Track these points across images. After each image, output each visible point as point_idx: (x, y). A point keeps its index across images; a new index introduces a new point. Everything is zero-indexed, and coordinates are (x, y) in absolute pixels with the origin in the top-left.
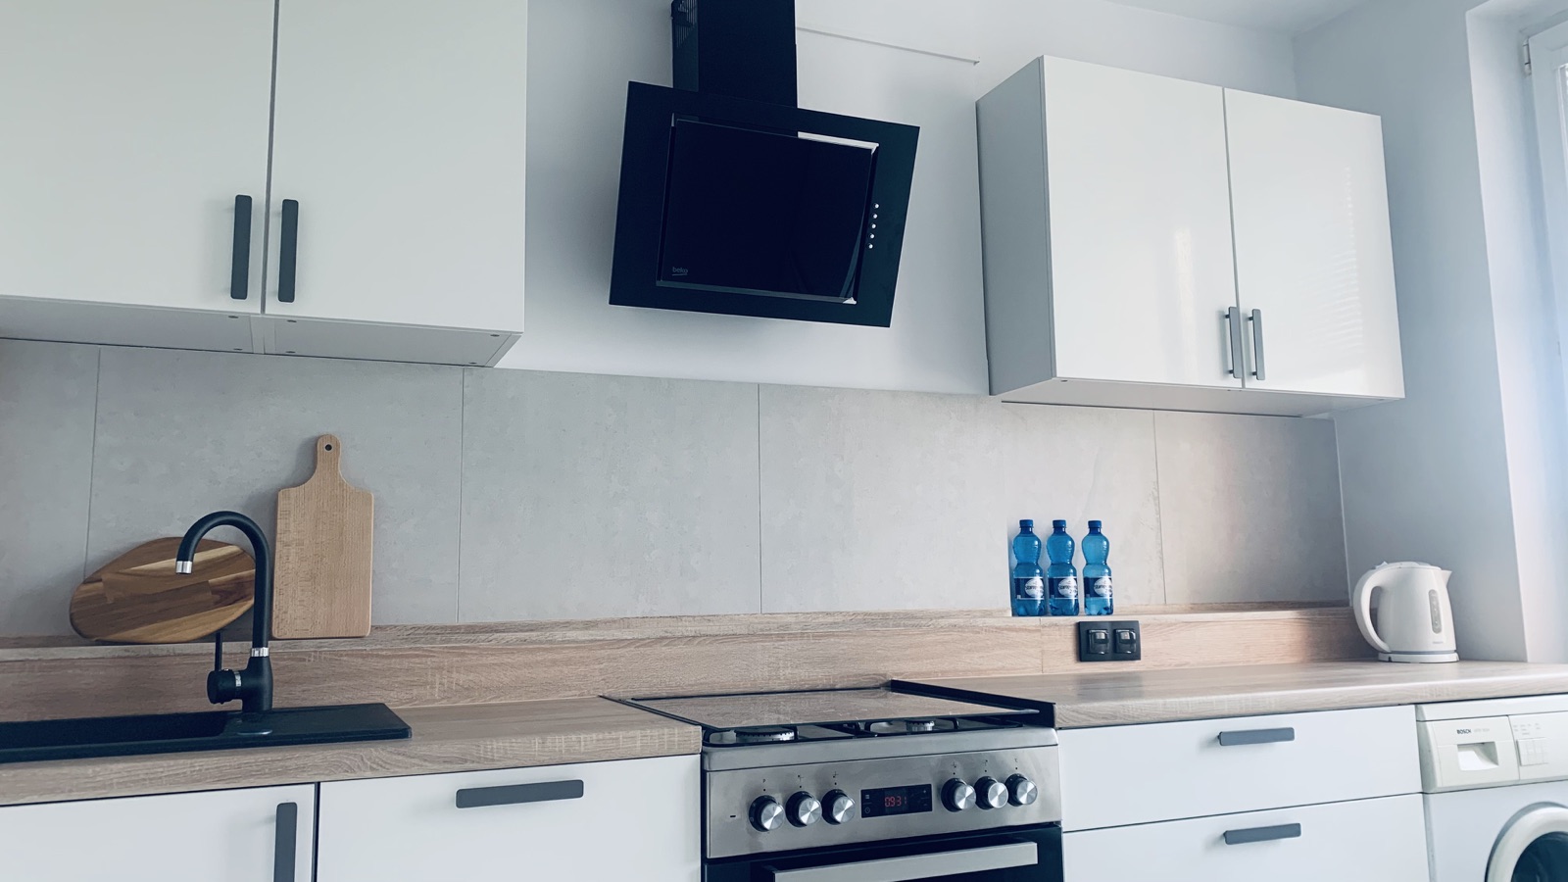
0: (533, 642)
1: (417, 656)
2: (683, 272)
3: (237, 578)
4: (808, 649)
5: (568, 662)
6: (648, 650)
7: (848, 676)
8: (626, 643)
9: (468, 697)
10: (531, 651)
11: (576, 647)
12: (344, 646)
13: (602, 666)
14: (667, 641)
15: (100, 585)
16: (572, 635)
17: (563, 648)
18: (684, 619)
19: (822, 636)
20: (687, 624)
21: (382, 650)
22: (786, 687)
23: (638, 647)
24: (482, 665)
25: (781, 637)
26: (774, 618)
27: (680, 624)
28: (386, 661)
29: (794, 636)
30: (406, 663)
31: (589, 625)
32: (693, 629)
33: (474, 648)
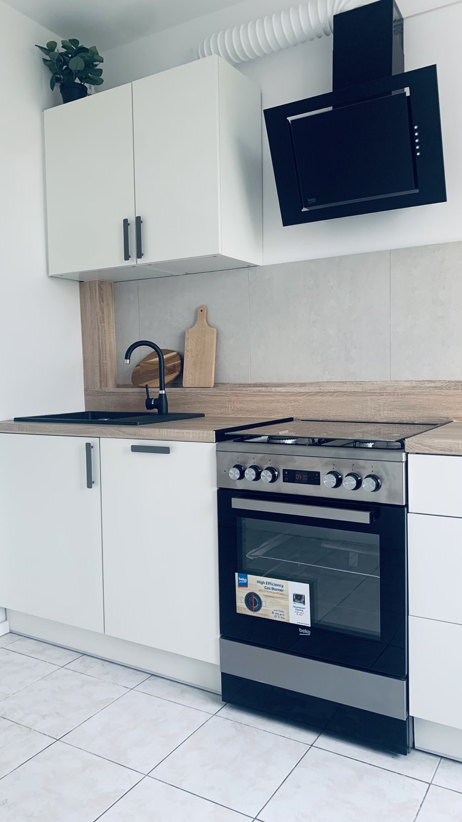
0: (264, 392)
1: (222, 396)
2: (313, 200)
3: (174, 364)
4: (397, 401)
5: (278, 402)
6: (312, 398)
7: (423, 417)
8: (303, 394)
9: (240, 414)
10: (263, 396)
11: (281, 395)
12: (198, 391)
13: (292, 404)
14: (321, 394)
15: (139, 367)
16: (279, 389)
17: (275, 395)
18: (347, 383)
19: (406, 394)
20: (349, 385)
21: (211, 393)
22: (385, 421)
23: (308, 396)
24: (245, 401)
25: (381, 394)
26: (397, 383)
27: (345, 385)
28: (212, 397)
29: (389, 394)
30: (219, 398)
31: (303, 385)
32: (333, 388)
33: (242, 393)
